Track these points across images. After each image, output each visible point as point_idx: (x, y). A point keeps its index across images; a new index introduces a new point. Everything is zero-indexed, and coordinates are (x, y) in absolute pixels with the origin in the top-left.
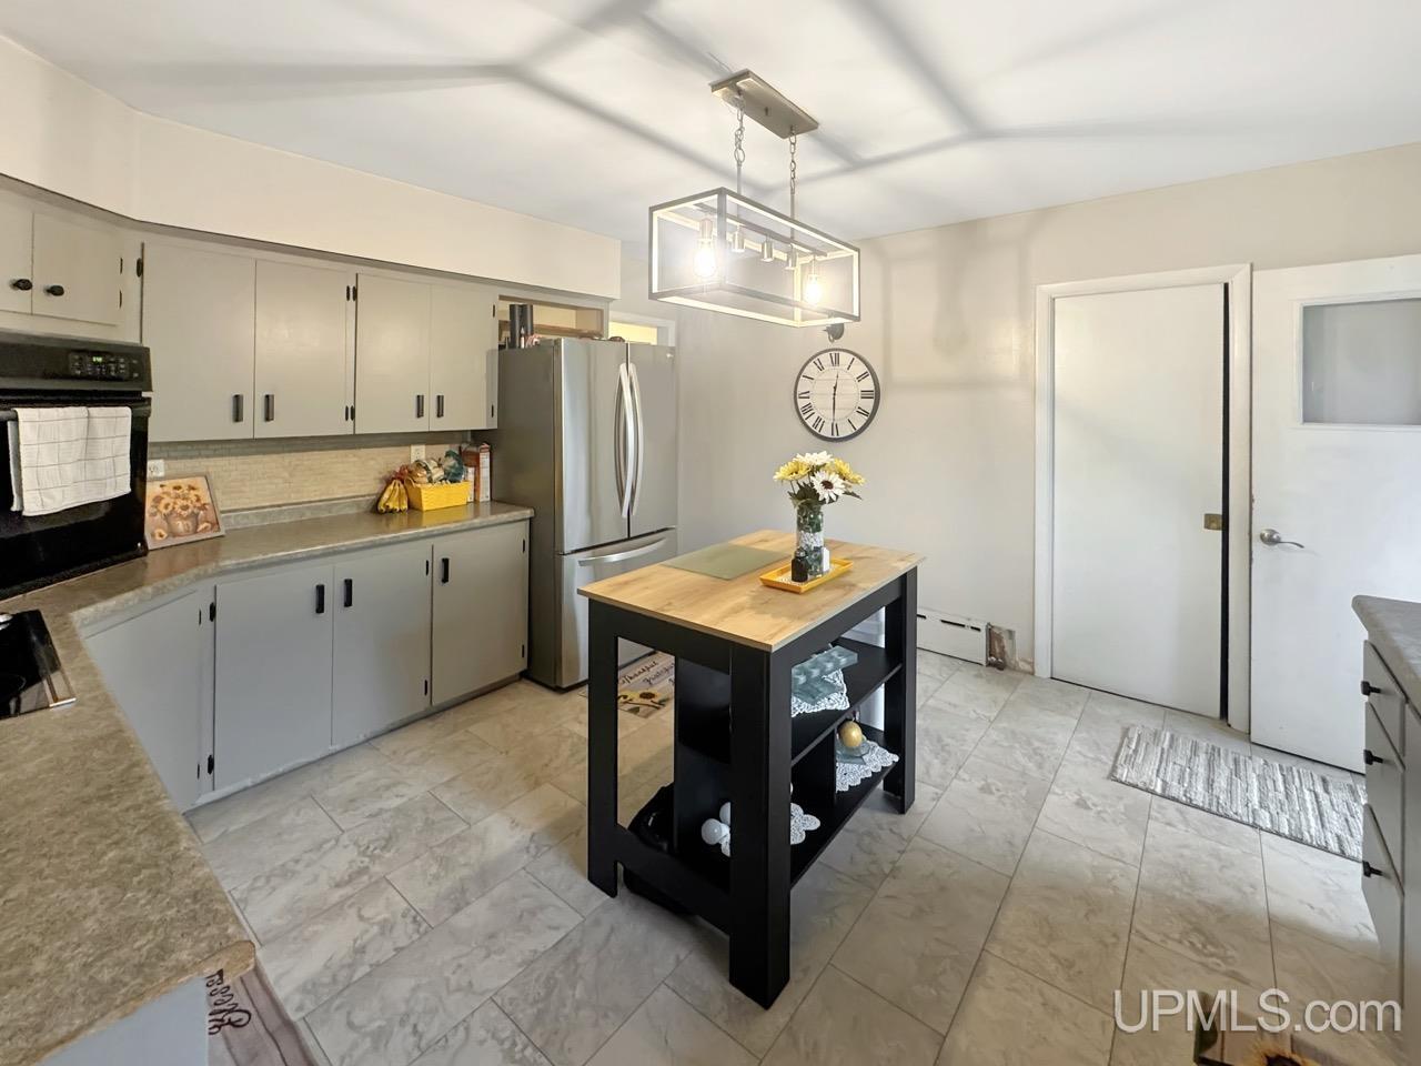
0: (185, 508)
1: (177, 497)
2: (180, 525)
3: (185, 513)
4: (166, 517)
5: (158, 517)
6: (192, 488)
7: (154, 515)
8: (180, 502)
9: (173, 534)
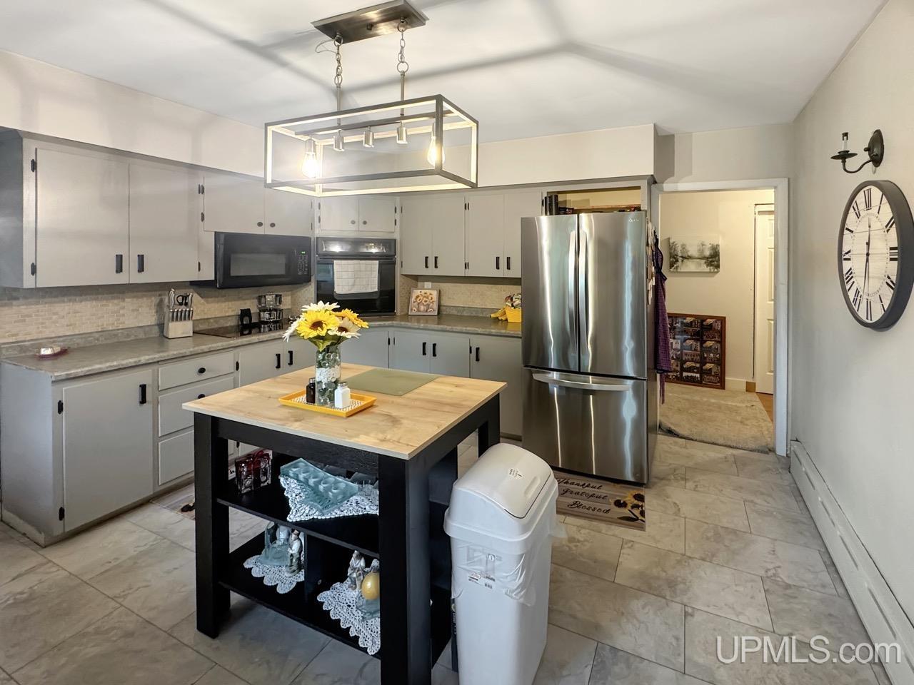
0: (426, 301)
1: (424, 297)
2: (422, 308)
3: (425, 304)
4: (419, 304)
5: (416, 303)
6: (431, 294)
7: (414, 302)
8: (425, 299)
9: (419, 311)
